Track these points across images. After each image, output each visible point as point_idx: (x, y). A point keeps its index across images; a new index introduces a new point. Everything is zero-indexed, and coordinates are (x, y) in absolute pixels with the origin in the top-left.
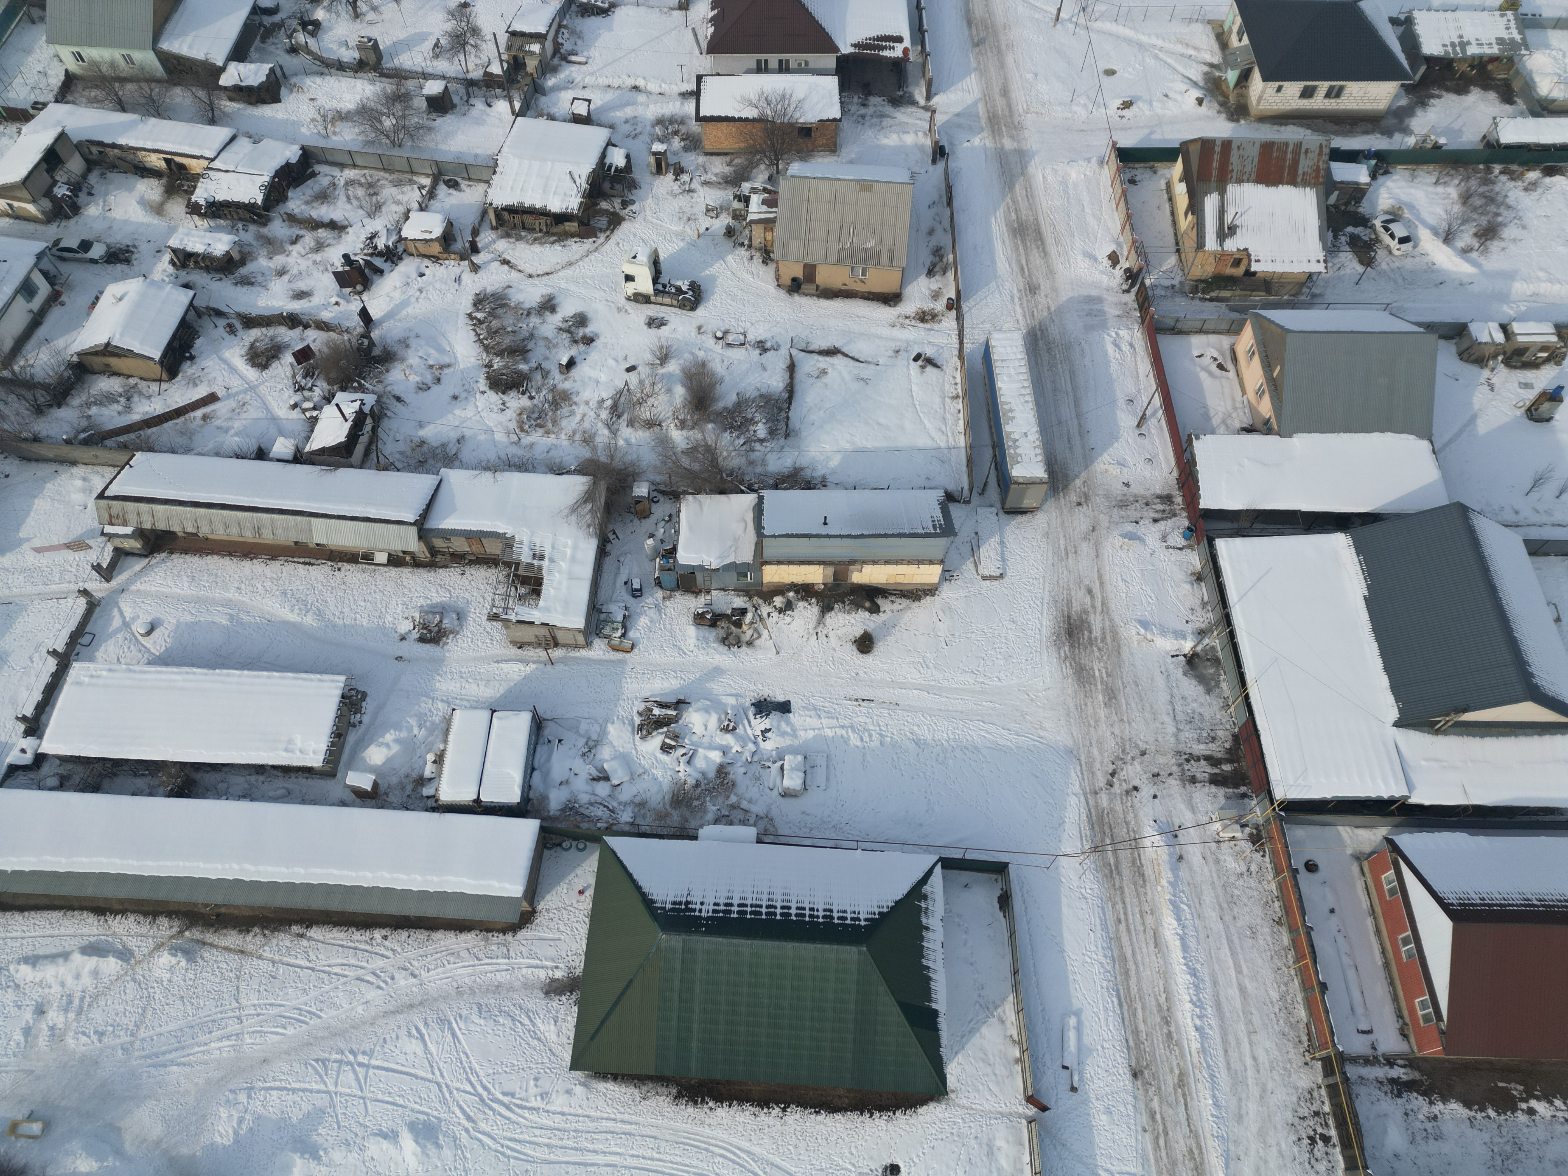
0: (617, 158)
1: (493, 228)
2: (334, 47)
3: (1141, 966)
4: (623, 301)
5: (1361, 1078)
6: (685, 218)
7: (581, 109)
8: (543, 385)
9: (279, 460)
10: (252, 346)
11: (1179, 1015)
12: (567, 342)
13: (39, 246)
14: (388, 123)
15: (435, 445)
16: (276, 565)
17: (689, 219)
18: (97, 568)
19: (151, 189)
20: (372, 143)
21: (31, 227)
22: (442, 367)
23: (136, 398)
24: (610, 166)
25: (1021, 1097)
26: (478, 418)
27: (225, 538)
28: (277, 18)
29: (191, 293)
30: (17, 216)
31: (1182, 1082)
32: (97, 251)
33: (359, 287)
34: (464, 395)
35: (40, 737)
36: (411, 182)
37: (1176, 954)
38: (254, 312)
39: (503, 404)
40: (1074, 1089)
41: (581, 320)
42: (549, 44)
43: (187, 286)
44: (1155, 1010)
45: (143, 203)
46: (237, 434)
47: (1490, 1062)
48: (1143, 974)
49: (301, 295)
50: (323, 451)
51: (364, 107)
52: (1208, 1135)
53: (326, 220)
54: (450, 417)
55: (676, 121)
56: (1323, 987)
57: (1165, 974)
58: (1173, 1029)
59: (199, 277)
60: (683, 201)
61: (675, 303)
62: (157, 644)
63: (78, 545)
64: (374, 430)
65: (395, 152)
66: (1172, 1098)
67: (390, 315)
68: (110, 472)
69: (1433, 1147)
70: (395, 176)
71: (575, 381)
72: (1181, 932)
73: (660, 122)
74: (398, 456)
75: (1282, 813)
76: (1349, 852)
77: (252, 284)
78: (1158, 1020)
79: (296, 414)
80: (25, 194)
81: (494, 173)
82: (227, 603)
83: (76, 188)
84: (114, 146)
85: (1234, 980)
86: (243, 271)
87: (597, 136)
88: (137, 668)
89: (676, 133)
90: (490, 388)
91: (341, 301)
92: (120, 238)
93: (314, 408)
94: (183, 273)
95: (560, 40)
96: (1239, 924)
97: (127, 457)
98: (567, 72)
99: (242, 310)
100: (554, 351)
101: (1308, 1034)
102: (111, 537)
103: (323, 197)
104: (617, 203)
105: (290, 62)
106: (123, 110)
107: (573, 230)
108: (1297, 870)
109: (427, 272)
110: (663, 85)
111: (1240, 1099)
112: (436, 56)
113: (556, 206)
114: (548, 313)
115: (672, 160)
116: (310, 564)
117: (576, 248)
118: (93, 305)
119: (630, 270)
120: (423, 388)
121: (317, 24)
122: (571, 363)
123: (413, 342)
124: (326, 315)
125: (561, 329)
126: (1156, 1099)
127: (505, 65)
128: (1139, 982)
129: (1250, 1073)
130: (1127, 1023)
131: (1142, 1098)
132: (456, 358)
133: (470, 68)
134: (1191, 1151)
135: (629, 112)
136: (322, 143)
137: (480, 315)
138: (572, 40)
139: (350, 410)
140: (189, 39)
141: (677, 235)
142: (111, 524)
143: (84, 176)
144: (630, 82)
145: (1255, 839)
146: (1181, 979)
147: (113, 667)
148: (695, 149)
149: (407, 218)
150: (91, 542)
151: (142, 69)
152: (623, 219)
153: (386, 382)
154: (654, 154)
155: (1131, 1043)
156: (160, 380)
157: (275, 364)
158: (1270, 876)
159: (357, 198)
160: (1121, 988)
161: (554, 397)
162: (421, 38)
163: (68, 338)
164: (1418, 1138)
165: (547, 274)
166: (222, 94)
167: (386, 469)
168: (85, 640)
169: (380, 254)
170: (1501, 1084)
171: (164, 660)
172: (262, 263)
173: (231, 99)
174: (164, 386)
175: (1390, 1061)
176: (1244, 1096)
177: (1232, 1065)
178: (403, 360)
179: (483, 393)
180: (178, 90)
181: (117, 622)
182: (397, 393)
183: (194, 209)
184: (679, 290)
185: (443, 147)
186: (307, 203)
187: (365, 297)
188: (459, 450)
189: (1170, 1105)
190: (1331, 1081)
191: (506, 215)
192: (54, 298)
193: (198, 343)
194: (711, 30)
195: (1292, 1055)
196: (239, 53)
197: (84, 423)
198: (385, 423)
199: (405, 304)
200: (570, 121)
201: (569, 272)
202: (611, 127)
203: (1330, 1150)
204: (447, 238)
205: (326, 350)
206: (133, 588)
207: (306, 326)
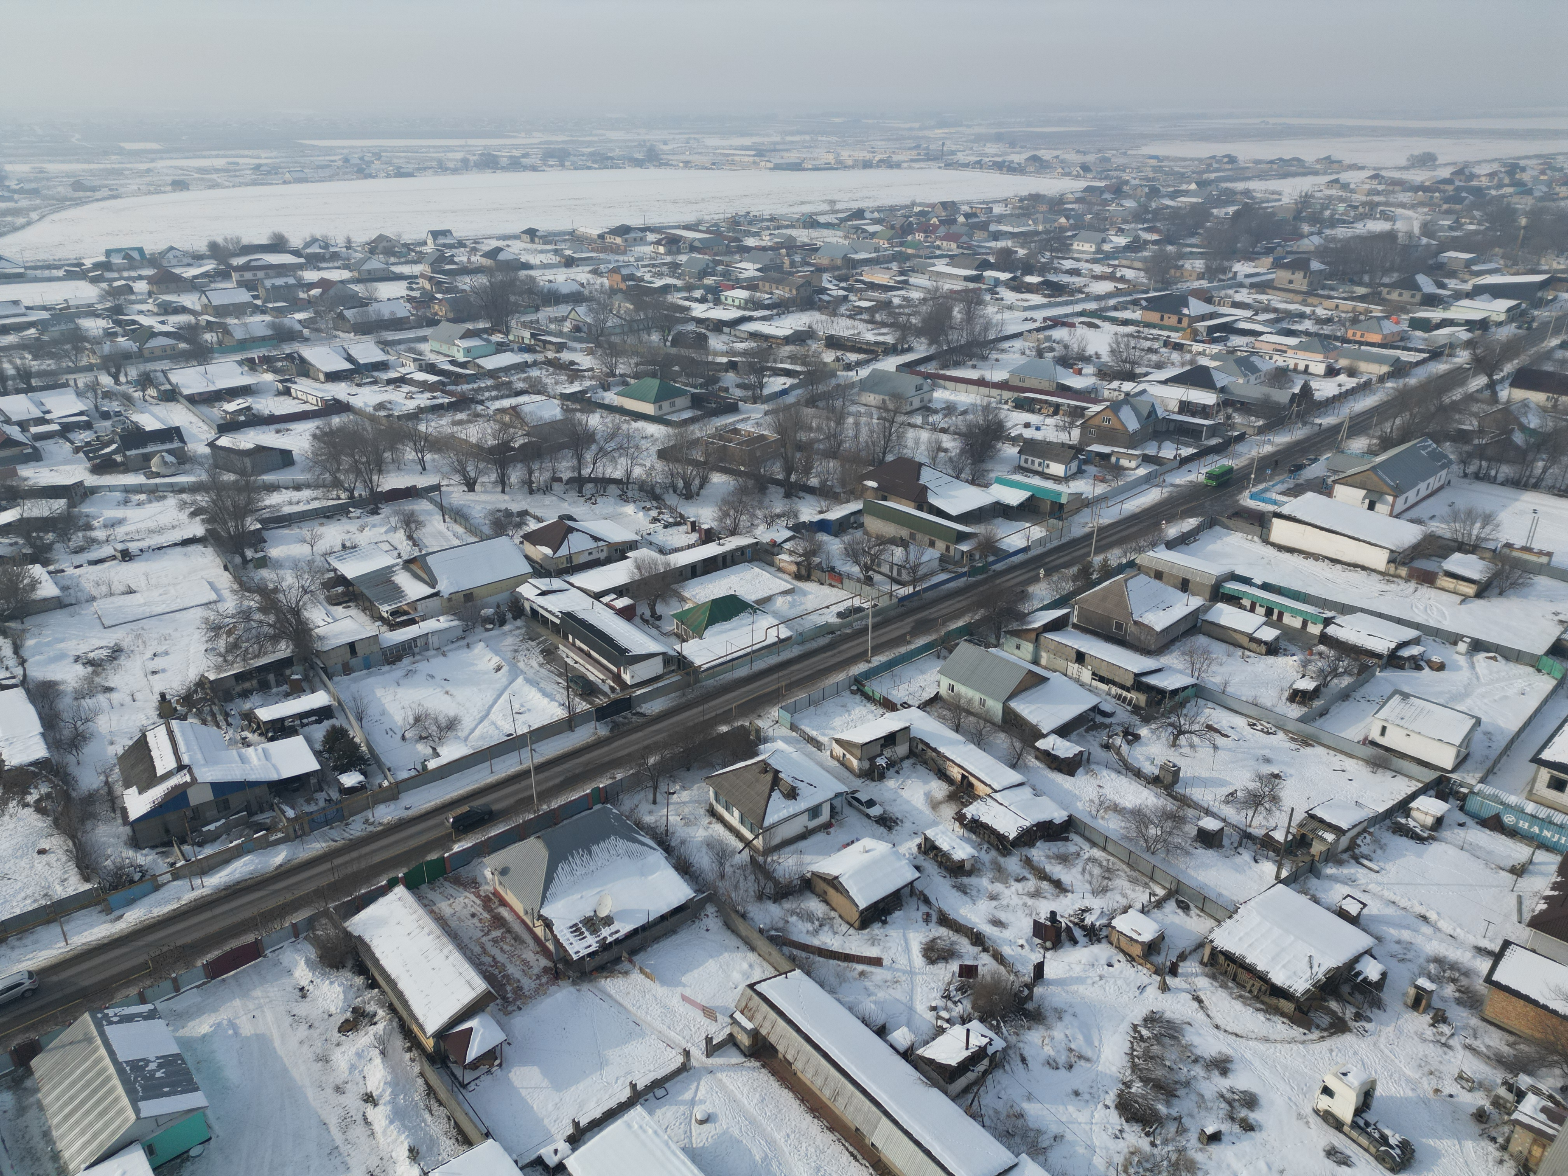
0: (1372, 970)
1: (1202, 963)
2: (1142, 758)
4: (1308, 1110)
6: (1426, 1069)
7: (1353, 908)
8: (1173, 1140)
9: (892, 1046)
10: (934, 940)
12: (1222, 1114)
13: (842, 788)
14: (1153, 831)
15: (1031, 1126)
16: (829, 1137)
17: (1431, 1073)
18: (709, 1040)
19: (939, 789)
20: (1131, 840)
21: (846, 774)
22: (1080, 1057)
23: (826, 928)
24: (1359, 973)
26: (1087, 1128)
27: (808, 1083)
28: (1108, 721)
29: (917, 875)
30: (843, 763)
32: (875, 811)
33: (1048, 944)
34: (1087, 1096)
35: (574, 1150)
36: (1146, 885)
38: (953, 915)
39: (1121, 1131)
41: (1250, 1101)
42: (1344, 841)
43: (918, 868)
45: (928, 796)
46: (875, 1002)
49: (997, 923)
50: (931, 1062)
51: (1139, 811)
53: (1055, 877)
54: (1061, 1108)
55: (1459, 970)
59: (930, 867)
60: (1433, 1052)
61: (1373, 1150)
62: (701, 1136)
63: (709, 1013)
64: (985, 1073)
65: (1147, 856)
67: (1060, 982)
68: (770, 971)
70: (1134, 874)
71: (1210, 1158)
73: (1439, 961)
74: (991, 1112)
77: (965, 893)
79: (930, 1016)
80: (858, 753)
81: (1230, 917)
82: (771, 1143)
83: (891, 764)
84: (935, 750)
86: (966, 880)
87: (1359, 940)
88: (673, 1146)
89: (1454, 981)
90: (1117, 1107)
91: (1027, 947)
92: (895, 811)
93: (948, 1021)
94: (921, 857)
95: (1359, 842)
97: (788, 968)
98: (1350, 870)
99: (946, 908)
100: (1203, 1113)
102: (735, 1022)
103: (1064, 859)
104: (1349, 1012)
105: (1098, 753)
106: (957, 731)
107: (1286, 1010)
109: (1117, 965)
110: (1458, 930)
112: (1227, 802)
113: (1279, 978)
114: (1216, 1072)
115: (1436, 1003)
116: (855, 1158)
117: (1280, 1028)
118: (848, 845)
119: (1333, 1083)
120: (1052, 1064)
121: (1137, 737)
122: (1215, 1138)
123: (1067, 1018)
124: (1007, 951)
125: (1222, 1096)
127: (1290, 837)
132: (1099, 1057)
133: (1254, 824)
135: (1406, 935)
136: (1087, 820)
137: (1145, 1032)
138: (1372, 847)
139: (977, 1041)
140: (1033, 707)
141: (1408, 1080)
142: (742, 1012)
143: (902, 760)
144: (1422, 910)
147: (660, 1132)
148: (1471, 1007)
149: (1125, 911)
150: (720, 1017)
151: (988, 711)
152: (1349, 1030)
153: (1022, 1038)
154: (1417, 987)
156: (851, 925)
157: (941, 965)
159: (1091, 874)
161: (1178, 1160)
162: (1222, 783)
163: (815, 858)
165: (1237, 1035)
166: (1033, 752)
167: (973, 1116)
168: (659, 1092)
169: (1084, 928)
171: (694, 1155)
172: (984, 882)
173: (1037, 758)
174: (852, 931)
178: (1049, 1028)
179: (1107, 1107)
180: (1003, 735)
181: (688, 1096)
182: (1026, 1054)
183: (960, 818)
184: (1384, 1140)
185: (1191, 872)
186: (1048, 857)
187: (1049, 954)
188: (1051, 1146)
191: (1221, 959)
192: (826, 827)
193: (897, 914)
194: (1545, 907)
196: (1063, 731)
197: (781, 924)
198: (998, 1074)
199: (1080, 980)
200: (1334, 912)
201: (1262, 1047)
202: (1379, 939)
204: (1152, 948)
205: (988, 978)
206: (719, 1075)
207: (985, 950)
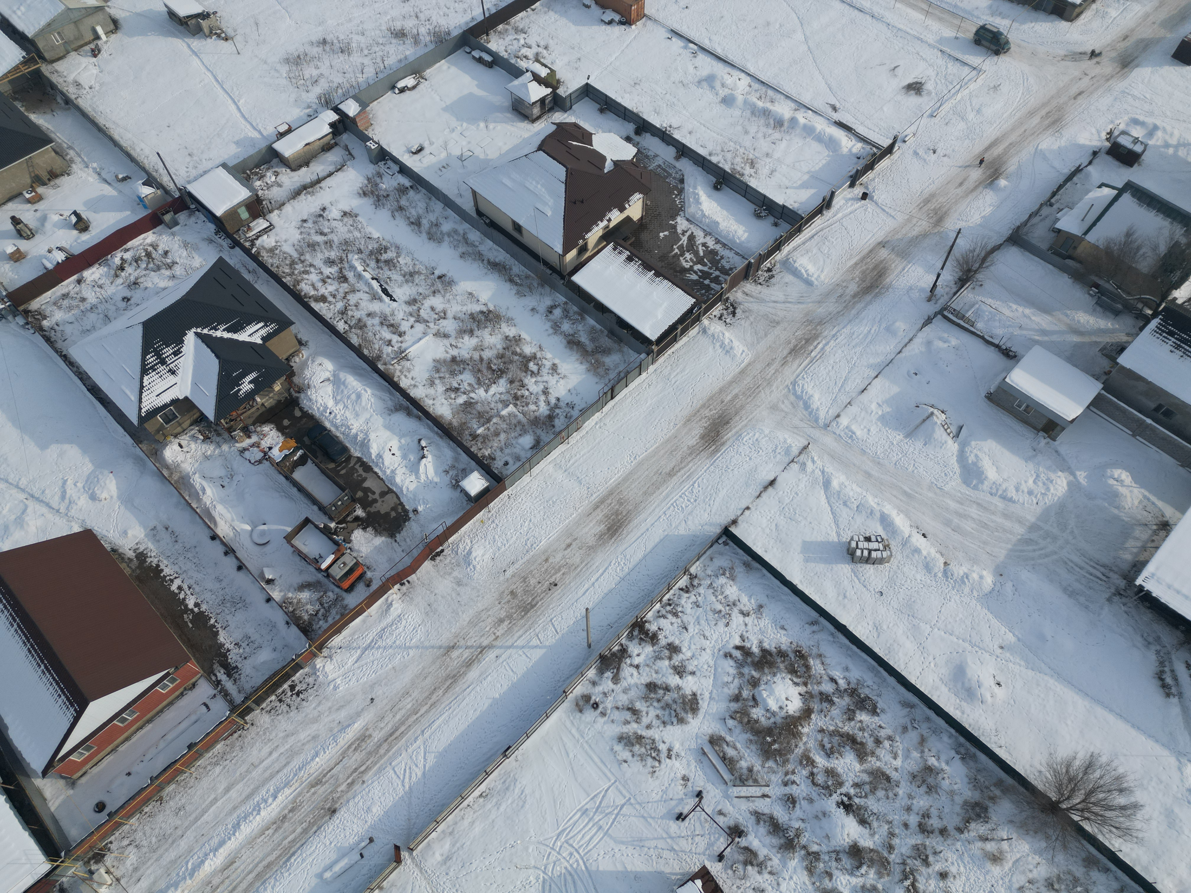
3: (256, 862)
5: (239, 692)
11: (273, 814)
25: (401, 867)
31: (318, 782)
37: (231, 845)
40: (371, 840)
44: (281, 831)
47: (180, 637)
48: (261, 856)
52: (338, 747)
56: (190, 747)
57: (251, 842)
58: (286, 811)
66: (332, 781)
69: (255, 636)
72: (212, 854)
75: (63, 854)
76: (71, 792)
78: (286, 824)
85: (224, 798)
96: (179, 822)
101: (232, 735)
108: (108, 815)
111: (303, 744)
126: (339, 790)
128: (268, 855)
129: (282, 750)
130: (304, 841)
131: (345, 797)
134: (356, 749)
145: (99, 857)
146: (246, 830)
155: (315, 828)
158: (126, 828)
160: (281, 863)
164: (255, 646)
170: (191, 625)
175: (218, 683)
176: (299, 744)
177: (284, 763)
189: (337, 780)
190: (253, 706)
195: (253, 735)
203: (297, 682)
